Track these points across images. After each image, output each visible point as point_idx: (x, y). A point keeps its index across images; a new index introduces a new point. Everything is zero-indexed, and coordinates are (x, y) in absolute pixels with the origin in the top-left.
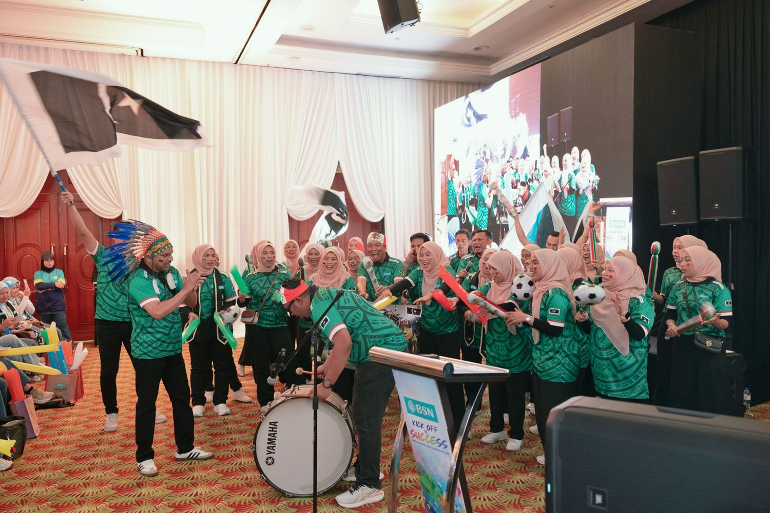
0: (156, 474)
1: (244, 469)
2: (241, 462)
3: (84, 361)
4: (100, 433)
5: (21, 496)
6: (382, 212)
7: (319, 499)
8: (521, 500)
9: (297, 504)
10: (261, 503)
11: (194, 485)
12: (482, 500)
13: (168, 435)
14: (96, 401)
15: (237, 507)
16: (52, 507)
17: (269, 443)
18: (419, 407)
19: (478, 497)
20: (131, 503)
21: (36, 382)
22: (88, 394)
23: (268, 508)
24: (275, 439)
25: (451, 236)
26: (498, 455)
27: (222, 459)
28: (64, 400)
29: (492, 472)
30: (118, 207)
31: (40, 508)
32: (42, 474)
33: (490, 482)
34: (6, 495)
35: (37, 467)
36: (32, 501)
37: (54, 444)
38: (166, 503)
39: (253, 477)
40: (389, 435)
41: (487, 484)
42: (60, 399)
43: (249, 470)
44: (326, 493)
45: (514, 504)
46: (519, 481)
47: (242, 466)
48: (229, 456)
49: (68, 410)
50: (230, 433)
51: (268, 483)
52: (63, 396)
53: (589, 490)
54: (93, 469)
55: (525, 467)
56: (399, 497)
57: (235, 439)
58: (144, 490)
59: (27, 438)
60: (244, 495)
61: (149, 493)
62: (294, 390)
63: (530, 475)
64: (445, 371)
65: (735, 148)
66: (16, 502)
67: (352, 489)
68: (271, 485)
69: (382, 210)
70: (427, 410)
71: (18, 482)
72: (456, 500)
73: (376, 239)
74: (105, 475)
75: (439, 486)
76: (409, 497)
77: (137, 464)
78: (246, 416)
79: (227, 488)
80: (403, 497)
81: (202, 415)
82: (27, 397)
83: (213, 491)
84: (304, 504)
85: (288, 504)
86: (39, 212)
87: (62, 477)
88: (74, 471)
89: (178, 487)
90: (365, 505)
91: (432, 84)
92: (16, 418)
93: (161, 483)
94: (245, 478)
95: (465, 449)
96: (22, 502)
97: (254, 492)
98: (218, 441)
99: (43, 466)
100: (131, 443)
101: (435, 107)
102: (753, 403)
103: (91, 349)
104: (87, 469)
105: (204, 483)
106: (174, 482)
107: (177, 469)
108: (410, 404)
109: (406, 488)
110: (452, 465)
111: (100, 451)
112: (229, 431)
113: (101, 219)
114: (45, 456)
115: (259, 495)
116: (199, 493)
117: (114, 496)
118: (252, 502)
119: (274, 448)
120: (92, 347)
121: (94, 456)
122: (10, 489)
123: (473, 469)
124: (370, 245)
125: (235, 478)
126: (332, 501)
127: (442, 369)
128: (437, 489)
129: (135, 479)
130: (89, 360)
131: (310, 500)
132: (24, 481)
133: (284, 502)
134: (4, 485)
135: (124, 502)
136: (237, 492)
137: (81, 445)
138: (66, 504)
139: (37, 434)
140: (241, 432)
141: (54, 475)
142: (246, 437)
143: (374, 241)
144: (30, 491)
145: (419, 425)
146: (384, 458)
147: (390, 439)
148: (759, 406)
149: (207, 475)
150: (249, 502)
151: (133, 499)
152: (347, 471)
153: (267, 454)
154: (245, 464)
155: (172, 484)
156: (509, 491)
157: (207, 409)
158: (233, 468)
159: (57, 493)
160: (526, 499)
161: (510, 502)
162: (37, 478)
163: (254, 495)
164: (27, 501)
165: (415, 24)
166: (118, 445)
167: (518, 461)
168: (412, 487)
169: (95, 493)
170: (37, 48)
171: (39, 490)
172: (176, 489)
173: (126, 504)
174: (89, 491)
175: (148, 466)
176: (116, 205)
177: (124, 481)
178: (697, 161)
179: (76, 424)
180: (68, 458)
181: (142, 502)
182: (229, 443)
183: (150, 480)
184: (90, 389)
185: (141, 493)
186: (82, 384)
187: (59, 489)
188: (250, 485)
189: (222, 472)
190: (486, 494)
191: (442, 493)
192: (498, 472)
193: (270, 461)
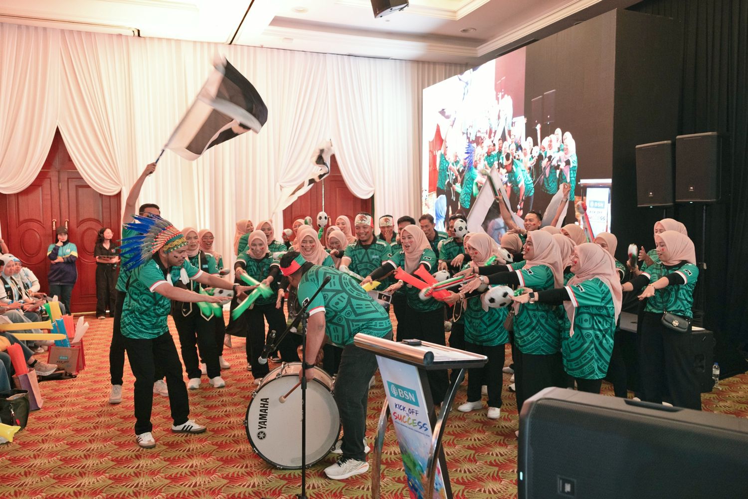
0: (153, 447)
1: (238, 441)
2: (235, 434)
3: (87, 332)
4: (100, 405)
5: (24, 468)
6: (371, 189)
7: (308, 471)
8: (500, 472)
9: (287, 476)
10: (253, 475)
11: (190, 457)
12: (463, 472)
13: (165, 407)
14: (97, 373)
15: (230, 478)
16: (54, 478)
17: (260, 419)
18: (401, 391)
19: (459, 469)
20: (130, 474)
21: (39, 354)
22: (90, 366)
23: (260, 480)
24: (267, 415)
25: (438, 213)
26: (479, 427)
27: (216, 432)
28: (66, 372)
29: (473, 445)
30: (117, 184)
31: (42, 480)
32: (45, 446)
33: (471, 454)
34: (10, 467)
35: (40, 439)
36: (35, 472)
37: (56, 416)
38: (163, 475)
39: (246, 449)
40: (376, 408)
41: (468, 457)
42: (63, 371)
43: (242, 442)
44: (314, 465)
45: (493, 476)
46: (498, 453)
47: (235, 438)
48: (224, 428)
49: (70, 382)
50: (224, 405)
51: (259, 455)
52: (65, 369)
53: (558, 479)
54: (94, 440)
55: (504, 440)
56: (384, 470)
57: (229, 411)
58: (142, 462)
59: (31, 410)
60: (237, 467)
61: (147, 464)
62: (284, 367)
63: (509, 447)
64: (425, 360)
65: (710, 133)
66: (20, 474)
67: (340, 462)
68: (261, 458)
69: (372, 187)
70: (408, 395)
71: (21, 454)
72: (435, 478)
73: (363, 222)
74: (105, 446)
75: (420, 465)
76: (394, 469)
77: (135, 436)
78: (240, 388)
79: (221, 459)
80: (387, 469)
81: (198, 387)
82: (30, 371)
83: (207, 462)
84: (294, 475)
85: (279, 476)
86: (40, 188)
87: (63, 449)
88: (75, 443)
89: (174, 459)
90: (351, 477)
91: (421, 65)
92: (19, 392)
93: (158, 455)
94: (238, 450)
95: (448, 421)
96: (26, 474)
97: (247, 464)
98: (213, 413)
99: (46, 438)
100: (130, 415)
101: (423, 87)
102: (722, 377)
103: (93, 321)
104: (88, 441)
105: (199, 455)
106: (170, 454)
107: (174, 441)
108: (393, 387)
109: (391, 461)
110: (433, 443)
111: (101, 423)
112: (224, 403)
113: (101, 195)
114: (47, 428)
115: (251, 467)
116: (195, 465)
117: (113, 468)
118: (245, 474)
119: (265, 423)
120: (94, 319)
121: (95, 428)
122: (14, 461)
123: (455, 441)
124: (358, 227)
125: (228, 450)
126: (321, 472)
127: (423, 357)
128: (418, 468)
129: (133, 451)
130: (91, 332)
131: (299, 472)
132: (28, 452)
133: (275, 474)
134: (8, 457)
135: (122, 474)
136: (231, 464)
137: (82, 417)
138: (67, 476)
139: (40, 406)
140: (235, 404)
141: (56, 446)
142: (240, 409)
143: (361, 223)
144: (33, 462)
145: (402, 408)
146: (370, 430)
147: (377, 411)
148: (727, 379)
149: (202, 447)
150: (242, 474)
151: (131, 471)
152: (334, 444)
153: (259, 429)
154: (238, 436)
155: (169, 456)
156: (489, 463)
157: (203, 381)
158: (227, 440)
159: (59, 464)
160: (504, 472)
161: (489, 475)
162: (40, 450)
163: (247, 467)
164: (30, 473)
165: (404, 9)
166: (118, 417)
167: (497, 434)
168: (397, 459)
169: (95, 465)
170: (36, 28)
171: (42, 461)
172: (172, 461)
173: (125, 475)
174: (90, 462)
175: (147, 438)
176: (115, 182)
177: (123, 453)
178: (674, 145)
179: (77, 395)
180: (70, 429)
181: (140, 473)
182: (223, 415)
183: (148, 451)
184: (91, 360)
185: (139, 465)
186: (83, 356)
187: (61, 460)
188: (243, 457)
189: (216, 444)
190: (466, 466)
191: (423, 472)
192: (478, 445)
193: (261, 435)
